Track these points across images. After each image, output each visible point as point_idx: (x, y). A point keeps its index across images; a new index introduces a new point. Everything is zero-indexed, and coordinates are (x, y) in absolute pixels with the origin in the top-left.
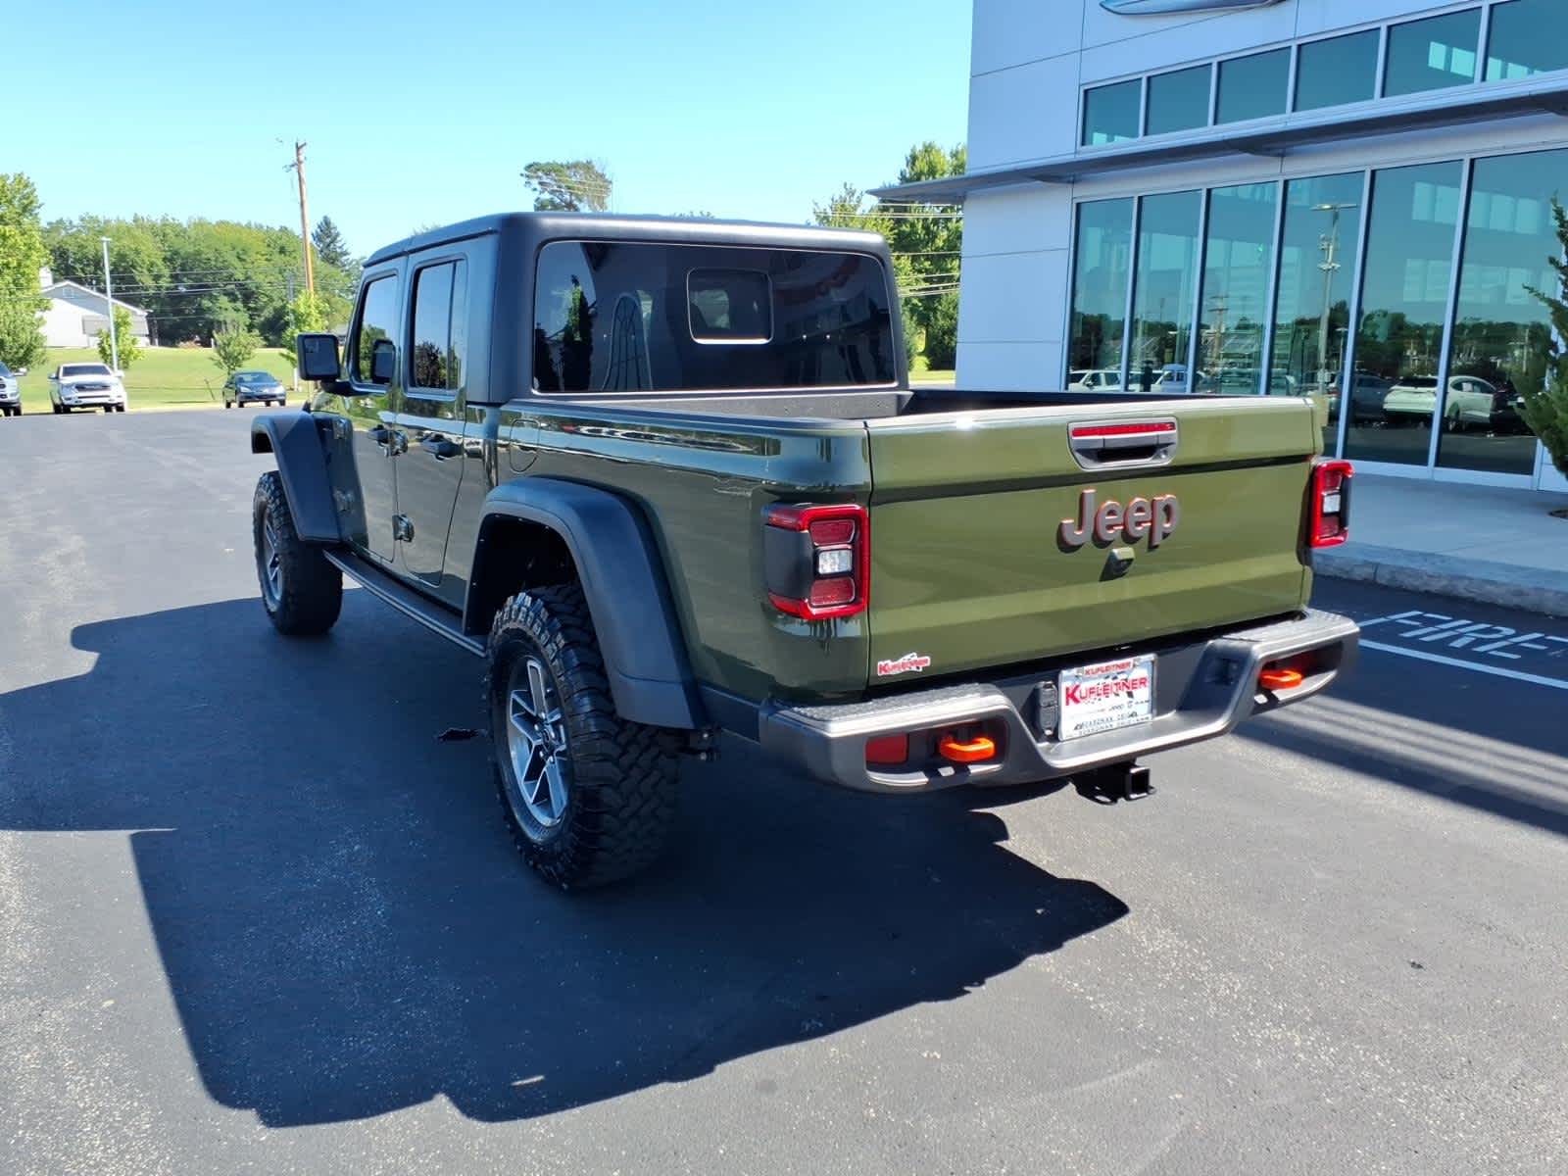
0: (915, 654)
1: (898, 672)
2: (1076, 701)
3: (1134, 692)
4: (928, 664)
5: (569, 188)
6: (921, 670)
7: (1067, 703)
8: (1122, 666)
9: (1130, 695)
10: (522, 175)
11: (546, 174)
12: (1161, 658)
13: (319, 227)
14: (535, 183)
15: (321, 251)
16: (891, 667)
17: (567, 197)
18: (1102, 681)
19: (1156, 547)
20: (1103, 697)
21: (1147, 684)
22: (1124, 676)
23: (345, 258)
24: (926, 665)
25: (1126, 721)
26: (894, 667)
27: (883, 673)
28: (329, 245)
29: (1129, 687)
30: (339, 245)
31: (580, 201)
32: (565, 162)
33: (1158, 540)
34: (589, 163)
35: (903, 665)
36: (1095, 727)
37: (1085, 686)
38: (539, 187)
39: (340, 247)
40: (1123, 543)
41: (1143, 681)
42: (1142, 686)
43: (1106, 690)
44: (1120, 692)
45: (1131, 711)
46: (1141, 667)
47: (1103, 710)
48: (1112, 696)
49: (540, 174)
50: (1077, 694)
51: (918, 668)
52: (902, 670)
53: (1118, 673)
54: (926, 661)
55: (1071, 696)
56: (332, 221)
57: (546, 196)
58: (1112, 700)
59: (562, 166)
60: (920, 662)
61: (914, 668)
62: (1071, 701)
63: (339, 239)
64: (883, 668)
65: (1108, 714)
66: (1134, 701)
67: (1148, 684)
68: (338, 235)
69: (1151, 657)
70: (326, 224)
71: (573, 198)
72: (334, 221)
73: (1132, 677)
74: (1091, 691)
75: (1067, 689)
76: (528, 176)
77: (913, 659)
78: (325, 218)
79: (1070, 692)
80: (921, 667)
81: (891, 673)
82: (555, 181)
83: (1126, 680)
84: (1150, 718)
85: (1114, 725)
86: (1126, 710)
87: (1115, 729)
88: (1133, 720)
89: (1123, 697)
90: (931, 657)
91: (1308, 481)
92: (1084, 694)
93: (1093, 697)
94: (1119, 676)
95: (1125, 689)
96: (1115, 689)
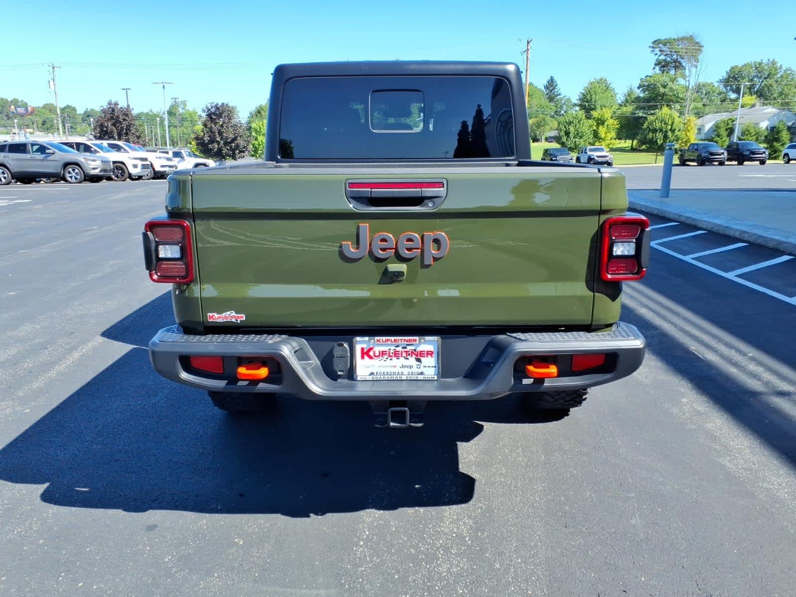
0: (233, 312)
1: (222, 321)
2: (370, 357)
3: (422, 359)
4: (244, 319)
5: (676, 52)
6: (239, 322)
7: (363, 357)
8: (410, 340)
9: (419, 360)
10: (650, 47)
11: (664, 45)
12: (444, 340)
13: (548, 82)
14: (657, 51)
15: (547, 94)
16: (216, 317)
17: (675, 57)
18: (393, 348)
19: (428, 266)
20: (394, 359)
21: (433, 355)
22: (412, 348)
23: (558, 97)
24: (242, 319)
25: (414, 377)
26: (220, 317)
27: (212, 320)
28: (551, 91)
29: (418, 355)
30: (557, 90)
31: (682, 58)
32: (676, 37)
33: (428, 260)
34: (691, 36)
35: (226, 317)
36: (386, 376)
37: (377, 349)
38: (659, 53)
39: (557, 92)
40: (397, 260)
41: (430, 353)
42: (429, 356)
43: (396, 354)
44: (409, 357)
45: (420, 371)
46: (429, 344)
47: (395, 367)
49: (660, 45)
50: (371, 353)
51: (237, 320)
52: (225, 320)
53: (407, 345)
54: (242, 317)
55: (365, 353)
56: (555, 78)
57: (663, 57)
58: (402, 361)
59: (674, 39)
60: (238, 317)
61: (234, 320)
62: (366, 357)
63: (557, 88)
64: (212, 317)
65: (397, 370)
66: (422, 365)
67: (435, 355)
68: (557, 85)
69: (435, 338)
70: (552, 80)
71: (678, 57)
72: (556, 79)
73: (419, 349)
74: (383, 353)
75: (363, 349)
76: (653, 47)
77: (232, 314)
78: (551, 77)
79: (365, 351)
80: (239, 320)
81: (217, 321)
82: (669, 48)
83: (415, 350)
84: (436, 378)
85: (404, 378)
86: (415, 370)
87: (404, 380)
88: (421, 377)
89: (412, 360)
90: (245, 315)
91: (598, 230)
92: (377, 354)
93: (386, 357)
94: (408, 347)
95: (414, 356)
96: (404, 354)
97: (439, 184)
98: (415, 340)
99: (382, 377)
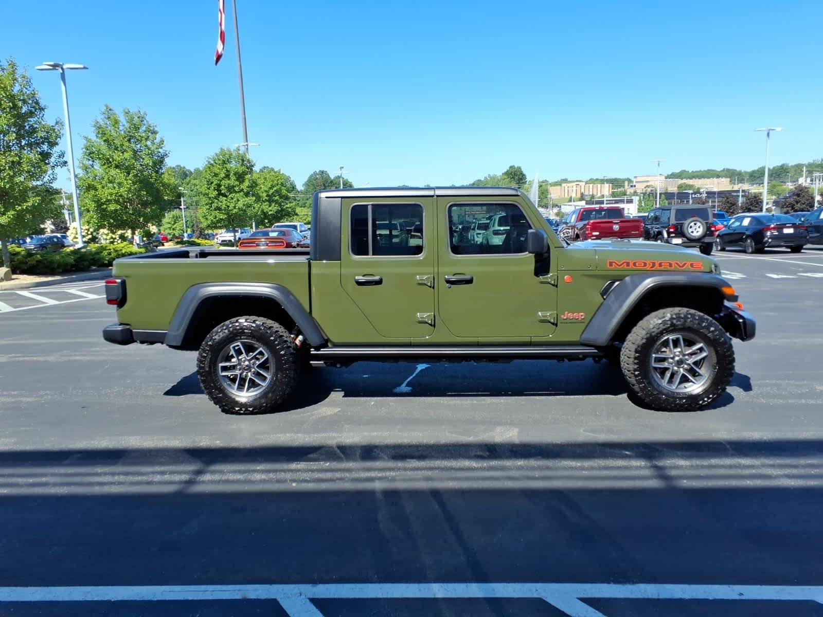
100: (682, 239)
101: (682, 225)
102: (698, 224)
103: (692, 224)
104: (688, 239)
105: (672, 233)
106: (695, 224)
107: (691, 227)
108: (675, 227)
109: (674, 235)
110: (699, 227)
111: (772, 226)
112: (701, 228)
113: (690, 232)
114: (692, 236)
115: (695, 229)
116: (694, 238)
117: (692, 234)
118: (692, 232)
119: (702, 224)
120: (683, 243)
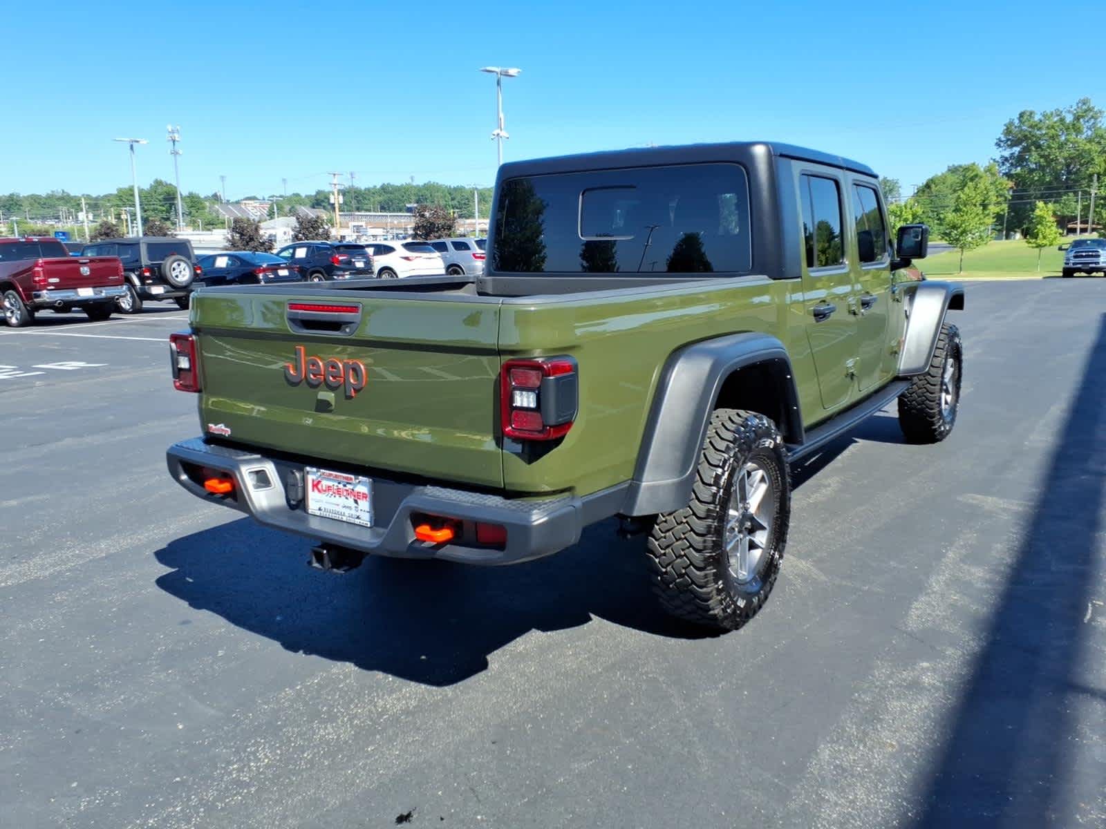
0: (223, 425)
1: (217, 433)
2: (319, 491)
3: (359, 501)
6: (227, 436)
7: (313, 490)
8: (348, 478)
9: (356, 502)
12: (375, 484)
16: (214, 429)
19: (351, 397)
20: (337, 496)
21: (368, 499)
24: (229, 434)
25: (352, 520)
27: (211, 431)
29: (357, 498)
33: (350, 391)
35: (219, 429)
36: (331, 514)
37: (325, 483)
40: (326, 388)
41: (364, 496)
42: (364, 499)
43: (339, 492)
44: (349, 497)
45: (357, 514)
46: (362, 486)
47: (338, 505)
48: (343, 498)
51: (225, 434)
52: (219, 433)
53: (346, 483)
54: (228, 432)
55: (315, 486)
58: (344, 500)
60: (226, 431)
62: (316, 490)
64: (211, 428)
65: (340, 509)
66: (359, 508)
69: (367, 480)
74: (329, 488)
75: (313, 481)
77: (222, 427)
79: (315, 483)
81: (214, 432)
83: (353, 490)
84: (369, 525)
85: (344, 519)
86: (353, 512)
87: (344, 522)
88: (357, 521)
89: (351, 502)
90: (231, 430)
91: (500, 373)
92: (324, 488)
93: (331, 493)
94: (348, 485)
95: (353, 497)
96: (345, 493)
97: (353, 309)
98: (351, 479)
99: (328, 514)
100: (165, 288)
101: (159, 266)
102: (183, 265)
103: (175, 265)
104: (172, 286)
105: (148, 278)
106: (179, 265)
107: (174, 269)
108: (150, 269)
109: (151, 281)
110: (184, 270)
111: (265, 266)
112: (187, 269)
113: (174, 276)
114: (177, 281)
115: (180, 272)
116: (180, 285)
117: (177, 279)
118: (177, 276)
119: (188, 265)
120: (166, 292)
